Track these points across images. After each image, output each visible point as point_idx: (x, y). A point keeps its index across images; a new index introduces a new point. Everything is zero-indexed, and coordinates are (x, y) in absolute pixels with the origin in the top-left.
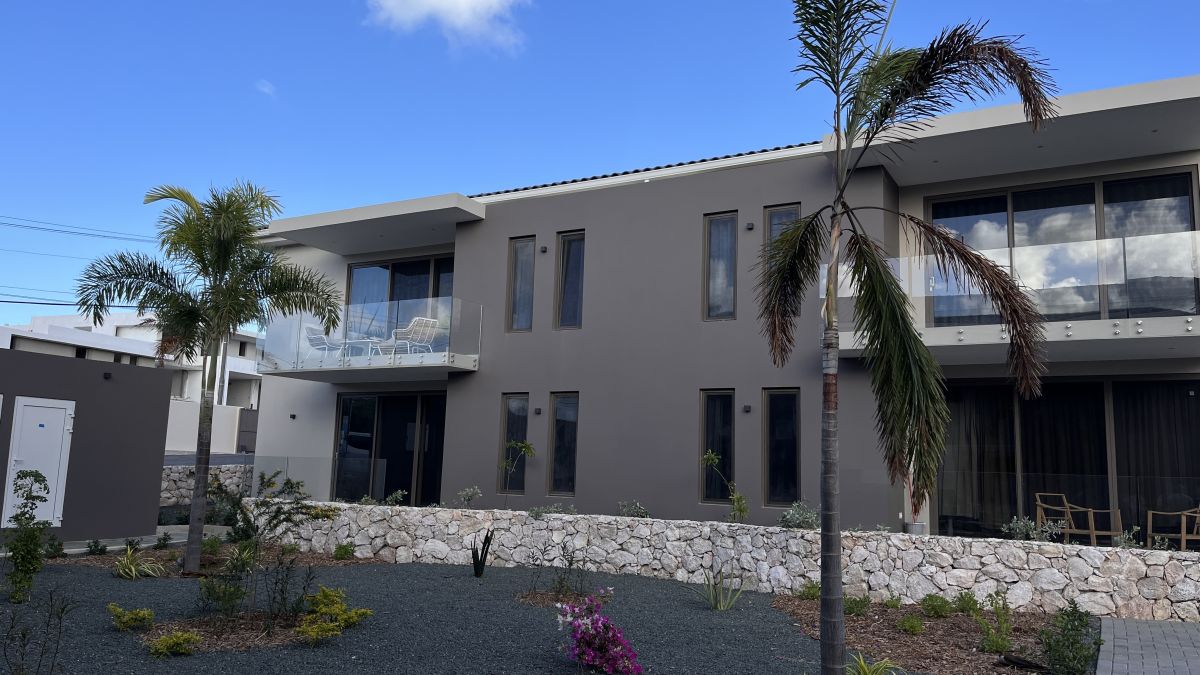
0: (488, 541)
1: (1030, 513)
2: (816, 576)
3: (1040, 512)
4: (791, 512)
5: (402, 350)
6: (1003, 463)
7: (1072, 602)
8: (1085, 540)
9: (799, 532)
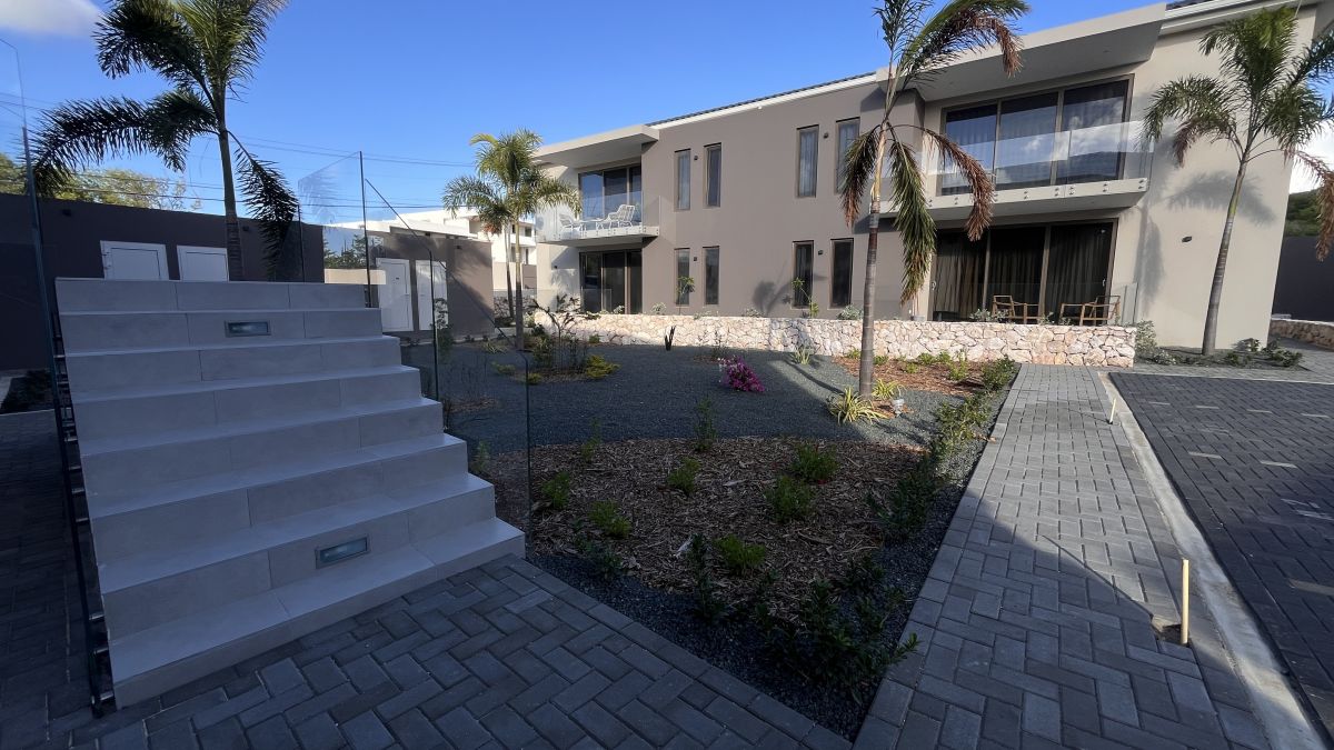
0: (672, 332)
1: (989, 307)
2: (859, 346)
3: (995, 307)
4: (844, 311)
5: (615, 225)
6: (976, 279)
7: (1006, 355)
8: (1020, 322)
9: (849, 322)
